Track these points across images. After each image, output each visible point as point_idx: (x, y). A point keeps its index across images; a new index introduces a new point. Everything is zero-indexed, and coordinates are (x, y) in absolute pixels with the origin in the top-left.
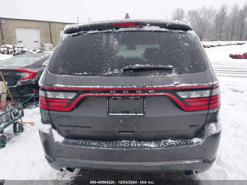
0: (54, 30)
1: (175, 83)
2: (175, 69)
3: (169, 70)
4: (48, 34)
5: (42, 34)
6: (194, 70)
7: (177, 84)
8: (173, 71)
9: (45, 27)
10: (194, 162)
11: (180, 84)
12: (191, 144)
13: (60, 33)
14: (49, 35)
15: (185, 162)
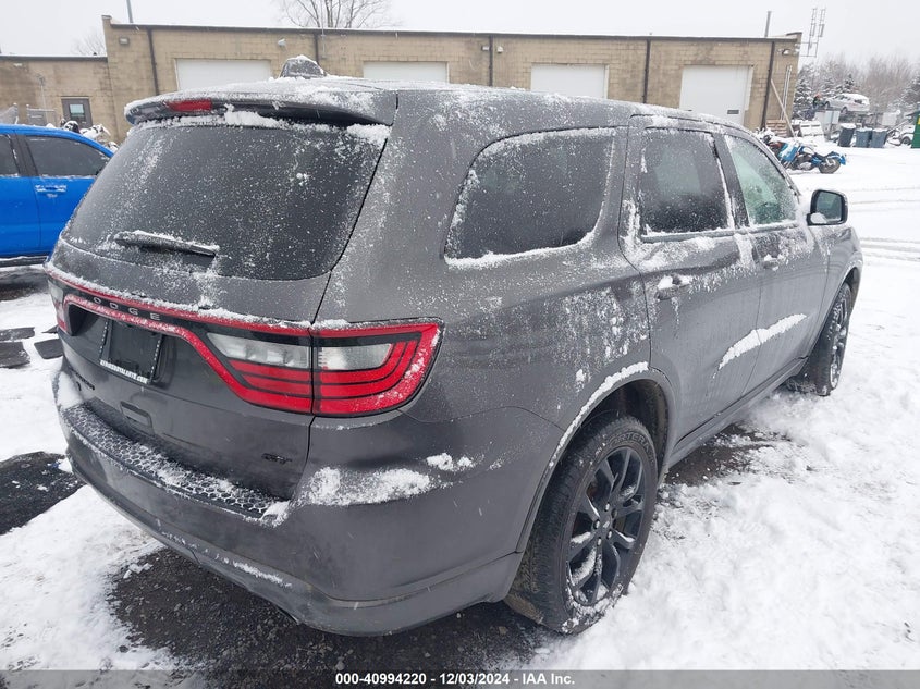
0: (662, 67)
1: (204, 301)
2: (221, 257)
3: (205, 259)
4: (636, 86)
5: (616, 86)
6: (269, 270)
7: (206, 308)
8: (215, 262)
9: (631, 58)
10: (266, 576)
11: (214, 307)
12: (256, 513)
13: (683, 81)
14: (640, 87)
15: (242, 566)
